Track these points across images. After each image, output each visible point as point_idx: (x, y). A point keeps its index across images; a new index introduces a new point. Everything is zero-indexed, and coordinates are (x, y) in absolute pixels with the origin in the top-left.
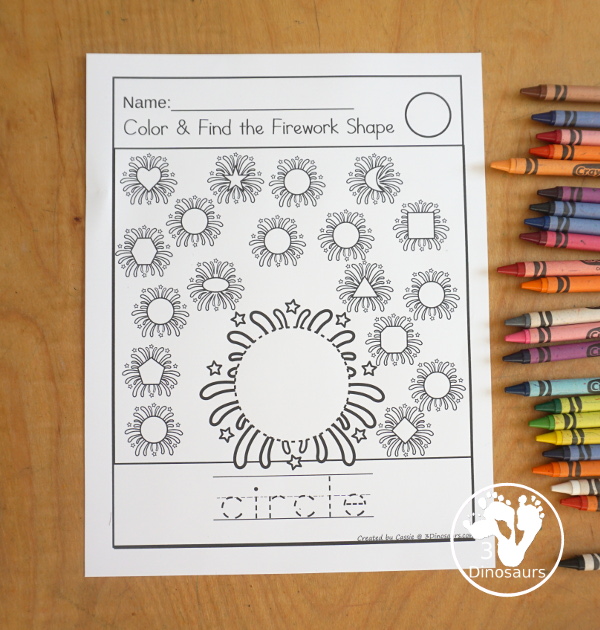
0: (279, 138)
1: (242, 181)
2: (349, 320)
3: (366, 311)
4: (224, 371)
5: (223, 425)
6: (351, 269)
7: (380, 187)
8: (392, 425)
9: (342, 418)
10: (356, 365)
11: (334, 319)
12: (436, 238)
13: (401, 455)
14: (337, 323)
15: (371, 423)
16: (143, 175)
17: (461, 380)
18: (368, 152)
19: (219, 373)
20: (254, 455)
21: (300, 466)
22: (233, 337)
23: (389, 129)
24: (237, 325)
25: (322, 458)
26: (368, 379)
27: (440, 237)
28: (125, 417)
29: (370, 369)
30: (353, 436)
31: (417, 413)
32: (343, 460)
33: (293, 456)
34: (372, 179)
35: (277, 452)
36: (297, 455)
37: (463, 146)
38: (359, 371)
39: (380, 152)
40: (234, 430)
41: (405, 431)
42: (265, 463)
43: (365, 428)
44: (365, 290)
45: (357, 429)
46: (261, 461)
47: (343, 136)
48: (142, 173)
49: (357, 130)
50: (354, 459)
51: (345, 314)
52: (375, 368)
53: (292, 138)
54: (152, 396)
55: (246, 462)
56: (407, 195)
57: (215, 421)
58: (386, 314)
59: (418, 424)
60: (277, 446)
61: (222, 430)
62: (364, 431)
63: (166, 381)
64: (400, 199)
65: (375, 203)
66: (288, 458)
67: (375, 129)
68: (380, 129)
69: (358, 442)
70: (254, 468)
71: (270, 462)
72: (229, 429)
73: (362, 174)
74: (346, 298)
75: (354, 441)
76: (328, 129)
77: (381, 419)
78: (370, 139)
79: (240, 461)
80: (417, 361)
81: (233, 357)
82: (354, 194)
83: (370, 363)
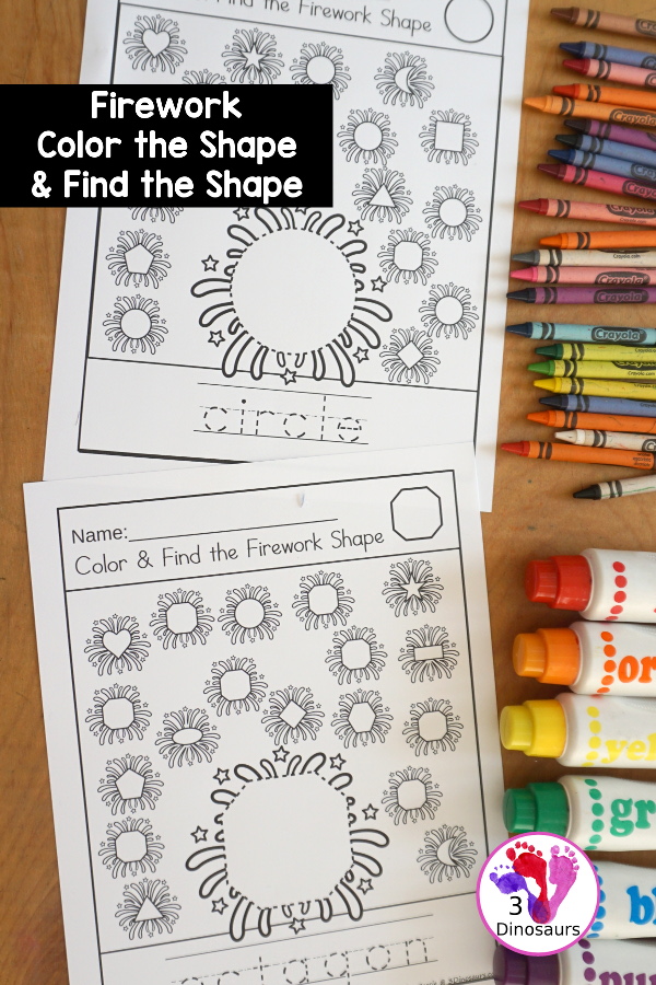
0: (305, 19)
1: (260, 61)
2: (362, 229)
3: (381, 221)
4: (220, 268)
5: (214, 327)
6: (370, 173)
7: (410, 89)
8: (397, 347)
9: (344, 335)
10: (365, 278)
11: (347, 226)
12: (464, 153)
13: (404, 381)
14: (349, 231)
15: (375, 343)
16: (149, 37)
17: (475, 308)
18: (401, 49)
19: (214, 269)
20: (245, 364)
21: (294, 381)
22: (233, 231)
23: (426, 27)
24: (239, 219)
25: (318, 375)
26: (376, 295)
27: (468, 152)
28: (105, 306)
29: (380, 284)
30: (354, 355)
31: (425, 337)
32: (342, 380)
33: (287, 370)
34: (401, 79)
35: (271, 363)
36: (293, 369)
37: (502, 57)
38: (368, 286)
39: (414, 51)
40: (225, 334)
41: (410, 355)
42: (257, 374)
43: (368, 347)
44: (383, 198)
45: (359, 349)
46: (252, 372)
47: (375, 27)
48: (149, 36)
49: (391, 22)
50: (353, 381)
51: (358, 222)
52: (385, 284)
53: (319, 21)
54: (137, 286)
55: (235, 370)
56: (438, 101)
57: (205, 321)
58: (402, 227)
59: (424, 350)
60: (271, 357)
61: (212, 333)
62: (367, 350)
63: (154, 272)
64: (430, 105)
65: (403, 105)
66: (282, 371)
67: (411, 26)
68: (417, 25)
69: (360, 362)
70: (243, 379)
71: (261, 373)
72: (220, 332)
73: (392, 72)
74: (361, 204)
75: (354, 360)
76: (360, 17)
77: (386, 341)
78: (405, 35)
79: (229, 369)
80: (430, 281)
81: (232, 254)
82: (381, 93)
83: (380, 278)
